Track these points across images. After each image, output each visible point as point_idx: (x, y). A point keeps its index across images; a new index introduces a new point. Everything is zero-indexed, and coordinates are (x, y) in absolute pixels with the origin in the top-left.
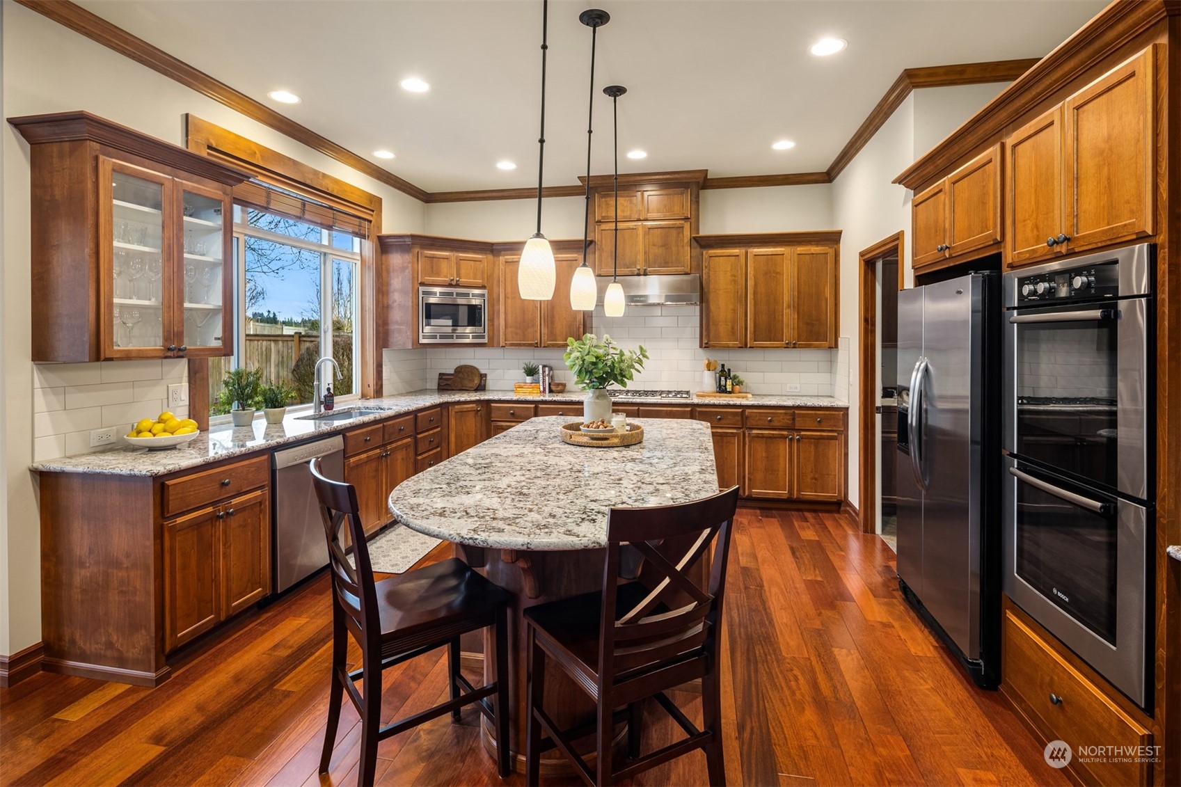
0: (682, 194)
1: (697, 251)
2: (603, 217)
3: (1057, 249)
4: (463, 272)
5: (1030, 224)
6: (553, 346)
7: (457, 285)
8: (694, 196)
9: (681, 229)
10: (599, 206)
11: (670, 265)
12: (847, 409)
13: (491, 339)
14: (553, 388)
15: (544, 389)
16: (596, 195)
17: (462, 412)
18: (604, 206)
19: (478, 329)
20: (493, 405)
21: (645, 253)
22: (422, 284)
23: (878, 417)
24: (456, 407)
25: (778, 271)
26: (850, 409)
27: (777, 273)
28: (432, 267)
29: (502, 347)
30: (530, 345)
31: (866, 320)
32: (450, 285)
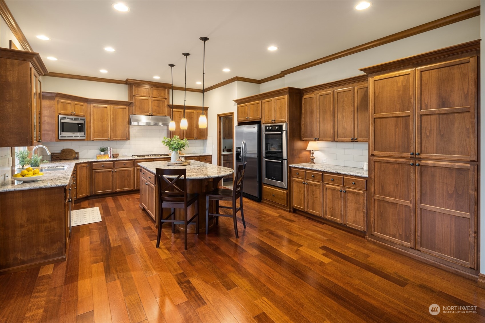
0: (164, 90)
1: (169, 109)
2: (137, 94)
3: (273, 122)
4: (76, 109)
5: (267, 117)
6: (116, 140)
7: (74, 115)
8: (168, 91)
9: (164, 102)
10: (135, 90)
11: (160, 113)
12: (212, 155)
13: (87, 137)
14: (114, 156)
15: (111, 156)
16: (134, 86)
17: (81, 167)
18: (136, 90)
19: (82, 134)
20: (93, 163)
21: (152, 108)
22: (60, 114)
23: (222, 156)
24: (79, 165)
25: (192, 117)
26: (213, 156)
27: (192, 118)
28: (64, 107)
29: (92, 140)
30: (106, 140)
31: (219, 132)
32: (71, 115)
